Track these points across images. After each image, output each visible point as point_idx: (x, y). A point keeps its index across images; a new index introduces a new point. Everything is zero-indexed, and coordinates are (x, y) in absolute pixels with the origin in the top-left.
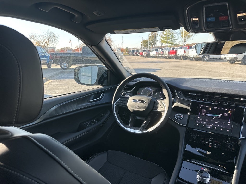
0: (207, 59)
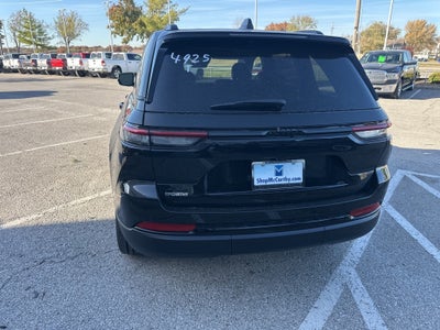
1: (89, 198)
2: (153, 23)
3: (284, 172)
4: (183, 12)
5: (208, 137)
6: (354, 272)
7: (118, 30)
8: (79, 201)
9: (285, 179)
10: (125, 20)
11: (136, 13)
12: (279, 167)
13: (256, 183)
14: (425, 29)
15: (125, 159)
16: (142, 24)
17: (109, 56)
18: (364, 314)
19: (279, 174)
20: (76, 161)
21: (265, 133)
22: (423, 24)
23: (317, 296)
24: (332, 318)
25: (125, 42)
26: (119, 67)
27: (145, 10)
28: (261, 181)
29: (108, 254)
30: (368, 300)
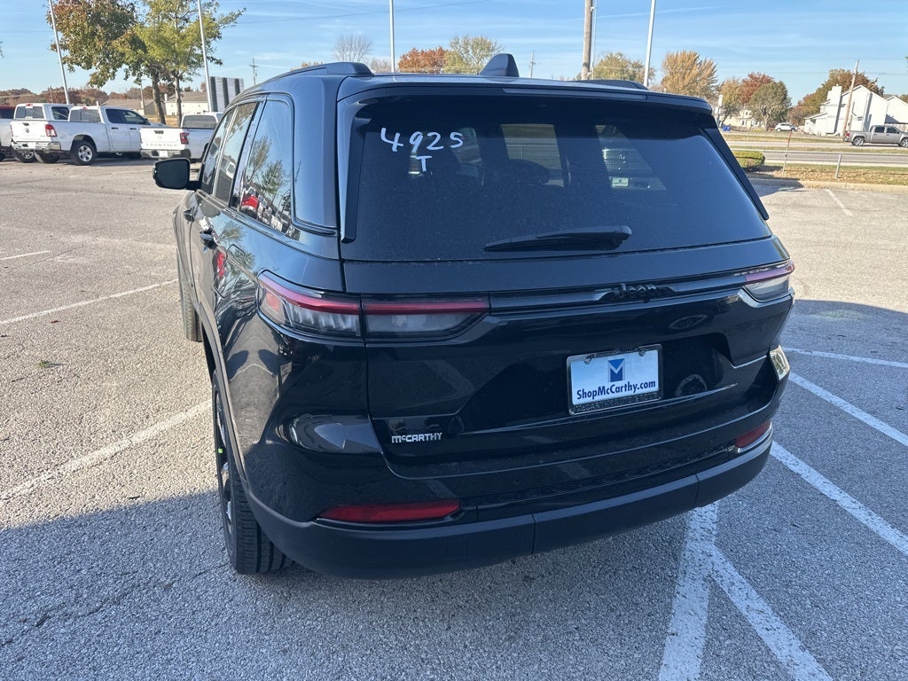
0: (90, 157)
1: (107, 451)
2: (163, 43)
3: (626, 374)
4: (230, 19)
5: (490, 311)
6: (715, 551)
7: (79, 54)
8: (87, 460)
9: (629, 386)
10: (93, 34)
11: (123, 19)
12: (616, 363)
13: (576, 400)
14: (695, 71)
15: (288, 367)
16: (136, 43)
17: (61, 113)
18: (762, 633)
19: (616, 377)
20: (45, 364)
21: (598, 297)
22: (692, 60)
23: (668, 609)
24: (710, 652)
25: (99, 80)
26: (88, 140)
27: (142, 12)
28: (584, 394)
29: (200, 580)
30: (760, 604)
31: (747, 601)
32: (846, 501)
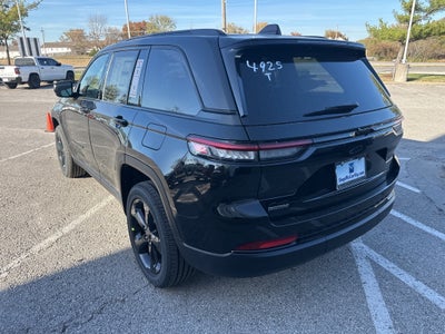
3: (355, 169)
4: (34, 6)
5: (313, 144)
9: (356, 175)
12: (351, 165)
13: (338, 183)
18: (398, 276)
19: (351, 171)
21: (351, 134)
23: (357, 273)
28: (341, 180)
29: (138, 295)
30: (392, 265)
31: (386, 264)
32: (404, 218)
